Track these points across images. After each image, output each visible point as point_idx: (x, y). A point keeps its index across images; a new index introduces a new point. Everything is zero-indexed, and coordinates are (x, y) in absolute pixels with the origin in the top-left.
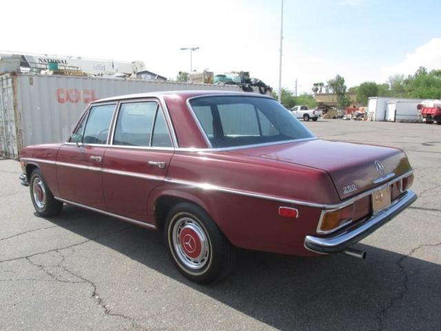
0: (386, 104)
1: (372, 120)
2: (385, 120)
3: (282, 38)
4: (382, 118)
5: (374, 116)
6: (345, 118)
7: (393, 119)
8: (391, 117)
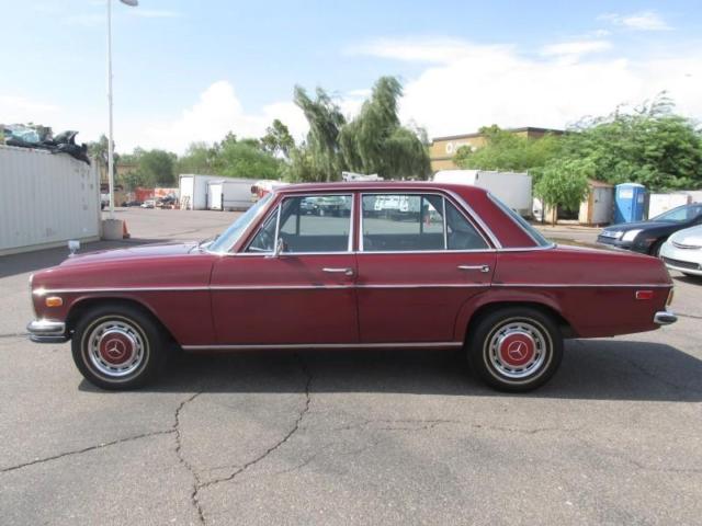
0: (207, 185)
1: (188, 209)
2: (207, 209)
3: (111, 77)
4: (203, 205)
5: (191, 202)
6: (144, 205)
7: (219, 207)
8: (216, 202)
